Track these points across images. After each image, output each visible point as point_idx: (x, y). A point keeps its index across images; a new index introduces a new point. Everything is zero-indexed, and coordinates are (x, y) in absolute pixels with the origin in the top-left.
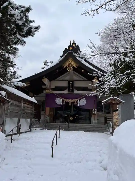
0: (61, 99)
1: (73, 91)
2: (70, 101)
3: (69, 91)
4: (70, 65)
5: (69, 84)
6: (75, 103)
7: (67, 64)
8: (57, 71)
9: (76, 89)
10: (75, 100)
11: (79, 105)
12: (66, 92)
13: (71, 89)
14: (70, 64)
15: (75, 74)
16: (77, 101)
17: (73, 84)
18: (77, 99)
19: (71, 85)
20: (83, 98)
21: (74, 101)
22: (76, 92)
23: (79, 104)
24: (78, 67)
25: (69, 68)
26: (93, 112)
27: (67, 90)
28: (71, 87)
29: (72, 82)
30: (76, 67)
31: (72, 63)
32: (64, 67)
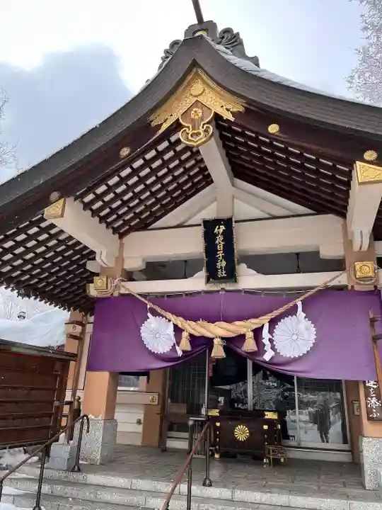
0: (170, 321)
2: (217, 330)
5: (209, 237)
6: (249, 345)
7: (175, 112)
10: (244, 327)
11: (268, 356)
12: (197, 283)
13: (222, 263)
14: (196, 104)
15: (242, 190)
16: (257, 332)
17: (228, 236)
18: (256, 317)
19: (219, 240)
20: (293, 312)
21: (242, 331)
23: (273, 348)
24: (239, 112)
25: (188, 127)
26: (366, 399)
27: (202, 274)
28: (220, 254)
29: (223, 228)
30: (229, 116)
31: (209, 98)
32: (160, 126)
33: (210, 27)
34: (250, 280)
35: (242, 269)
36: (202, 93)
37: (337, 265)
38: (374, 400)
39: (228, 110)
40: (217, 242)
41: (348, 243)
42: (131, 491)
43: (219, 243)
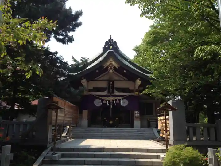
1: (113, 92)
3: (109, 92)
4: (111, 65)
5: (109, 84)
7: (107, 64)
8: (97, 71)
9: (116, 90)
12: (105, 93)
13: (111, 90)
17: (113, 84)
19: (111, 85)
24: (119, 67)
25: (109, 68)
27: (107, 91)
28: (111, 88)
29: (112, 83)
30: (117, 67)
31: (113, 63)
32: (104, 67)
33: (112, 40)
34: (117, 93)
35: (115, 91)
37: (132, 91)
41: (135, 87)
42: (98, 129)
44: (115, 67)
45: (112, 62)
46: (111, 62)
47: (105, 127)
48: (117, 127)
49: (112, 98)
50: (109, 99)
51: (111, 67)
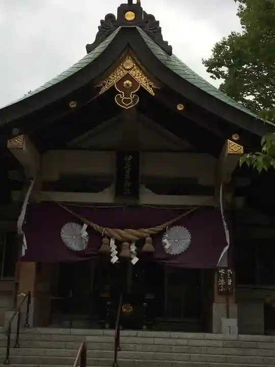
1: (135, 193)
3: (119, 193)
4: (127, 81)
5: (120, 164)
8: (73, 105)
12: (105, 197)
13: (128, 184)
14: (128, 77)
17: (135, 164)
19: (128, 167)
22: (148, 198)
24: (158, 89)
25: (122, 94)
26: (218, 280)
28: (127, 177)
29: (131, 157)
30: (151, 91)
31: (136, 74)
32: (99, 89)
35: (142, 189)
36: (132, 68)
38: (223, 280)
39: (150, 86)
40: (126, 167)
43: (127, 169)
44: (142, 92)
45: (131, 72)
46: (126, 72)
47: (103, 328)
48: (150, 328)
49: (132, 234)
50: (120, 238)
51: (127, 90)
